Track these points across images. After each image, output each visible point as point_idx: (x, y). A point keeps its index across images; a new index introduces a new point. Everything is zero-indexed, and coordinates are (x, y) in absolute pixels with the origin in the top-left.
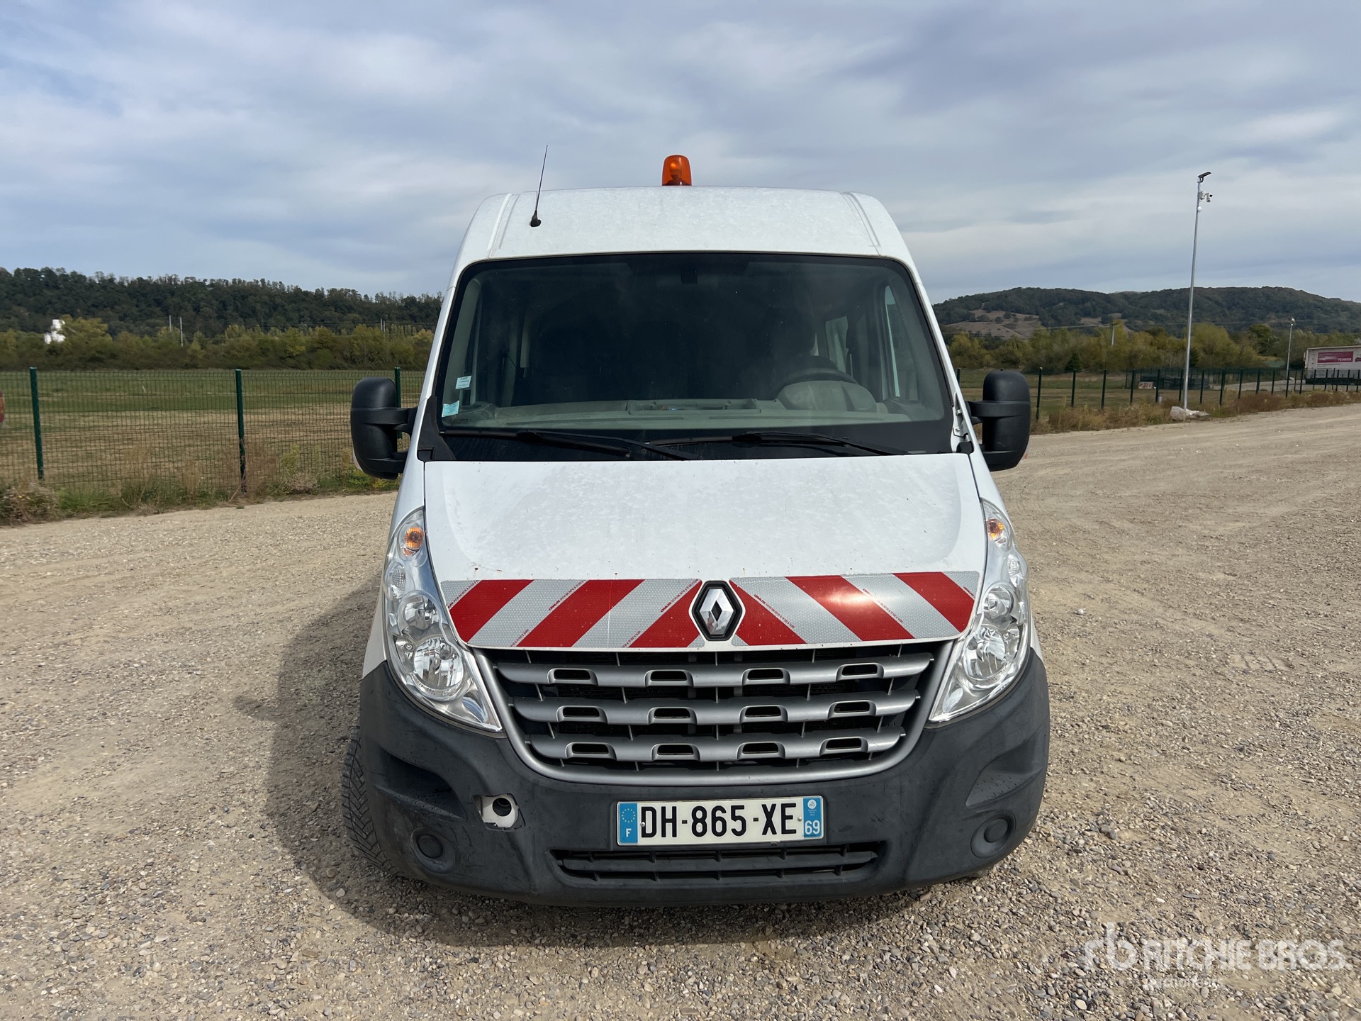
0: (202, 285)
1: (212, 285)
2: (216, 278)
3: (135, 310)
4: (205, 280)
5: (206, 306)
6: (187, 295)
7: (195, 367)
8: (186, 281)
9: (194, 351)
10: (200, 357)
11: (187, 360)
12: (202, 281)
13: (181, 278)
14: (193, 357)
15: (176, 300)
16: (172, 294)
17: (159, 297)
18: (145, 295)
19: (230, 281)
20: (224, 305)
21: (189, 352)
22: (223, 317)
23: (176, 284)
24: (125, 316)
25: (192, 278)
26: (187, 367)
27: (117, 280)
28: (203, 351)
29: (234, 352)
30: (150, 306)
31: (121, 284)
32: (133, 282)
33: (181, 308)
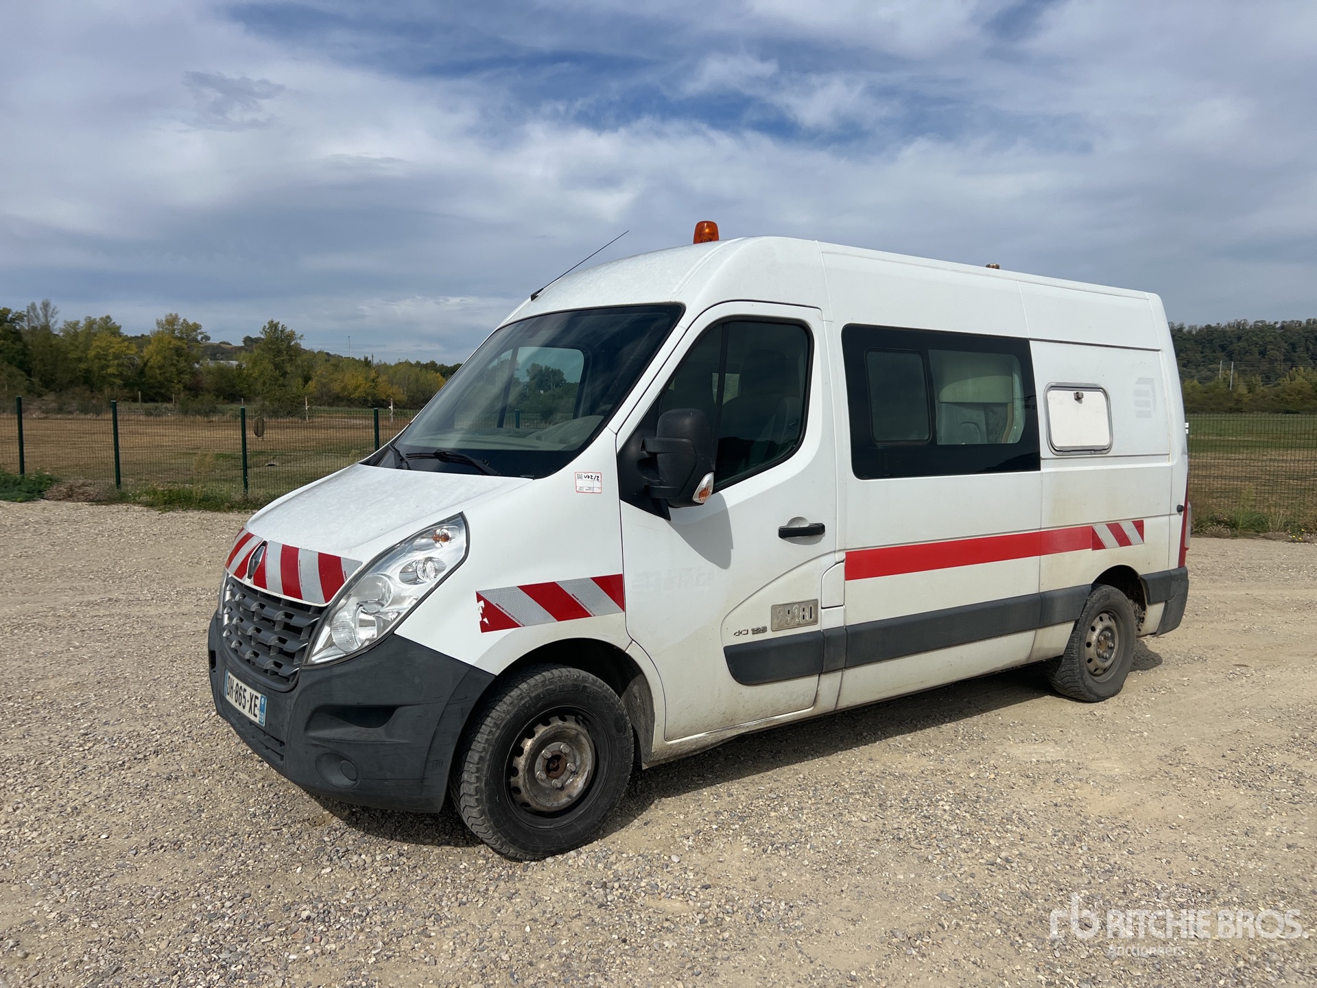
0: (1272, 328)
1: (1282, 327)
2: (1288, 319)
3: (1199, 356)
4: (1276, 323)
5: (1273, 349)
6: (1255, 339)
7: (1240, 411)
8: (1255, 325)
9: (1240, 395)
10: (1246, 400)
11: (1231, 404)
12: (1272, 323)
13: (1251, 322)
14: (1238, 401)
15: (1242, 344)
16: (1239, 339)
17: (1226, 342)
18: (1211, 342)
19: (1304, 322)
20: (1294, 347)
21: (1235, 396)
22: (1290, 360)
23: (1244, 329)
24: (1189, 362)
25: (1262, 322)
26: (1231, 411)
27: (1186, 329)
28: (1250, 394)
29: (1283, 395)
30: (1214, 352)
31: (1190, 332)
32: (1201, 330)
33: (1246, 352)
